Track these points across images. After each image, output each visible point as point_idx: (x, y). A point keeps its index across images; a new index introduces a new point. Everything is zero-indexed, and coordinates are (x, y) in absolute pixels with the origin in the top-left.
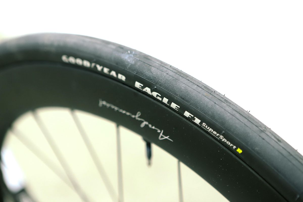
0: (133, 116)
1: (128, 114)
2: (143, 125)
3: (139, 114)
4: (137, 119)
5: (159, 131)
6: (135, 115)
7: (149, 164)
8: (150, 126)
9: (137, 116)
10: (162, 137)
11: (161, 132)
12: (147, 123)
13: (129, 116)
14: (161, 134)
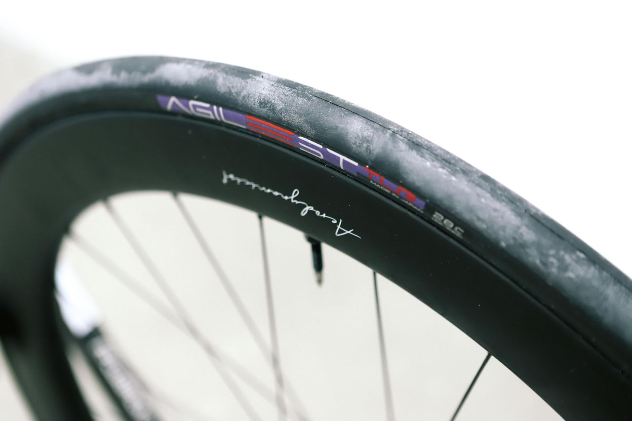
0: (286, 198)
1: (276, 193)
2: (303, 213)
3: (296, 193)
4: (293, 201)
5: (335, 222)
6: (290, 195)
7: (320, 281)
8: (318, 213)
9: (293, 197)
10: (340, 232)
11: (338, 224)
12: (312, 209)
13: (279, 196)
14: (339, 227)
